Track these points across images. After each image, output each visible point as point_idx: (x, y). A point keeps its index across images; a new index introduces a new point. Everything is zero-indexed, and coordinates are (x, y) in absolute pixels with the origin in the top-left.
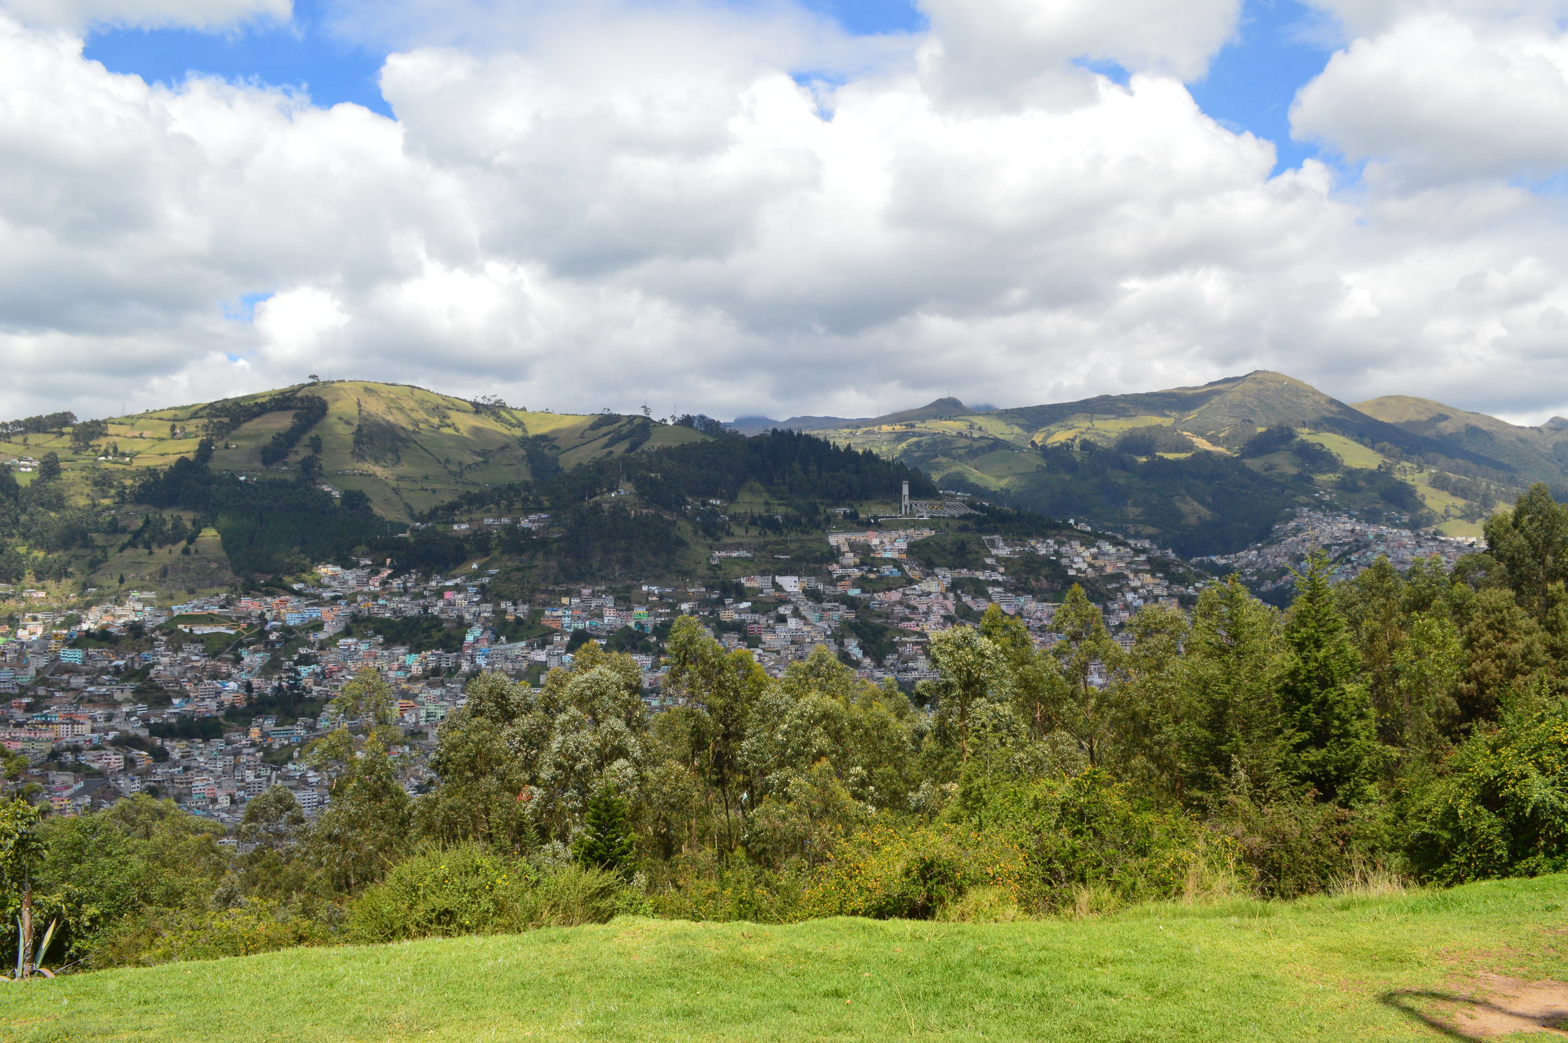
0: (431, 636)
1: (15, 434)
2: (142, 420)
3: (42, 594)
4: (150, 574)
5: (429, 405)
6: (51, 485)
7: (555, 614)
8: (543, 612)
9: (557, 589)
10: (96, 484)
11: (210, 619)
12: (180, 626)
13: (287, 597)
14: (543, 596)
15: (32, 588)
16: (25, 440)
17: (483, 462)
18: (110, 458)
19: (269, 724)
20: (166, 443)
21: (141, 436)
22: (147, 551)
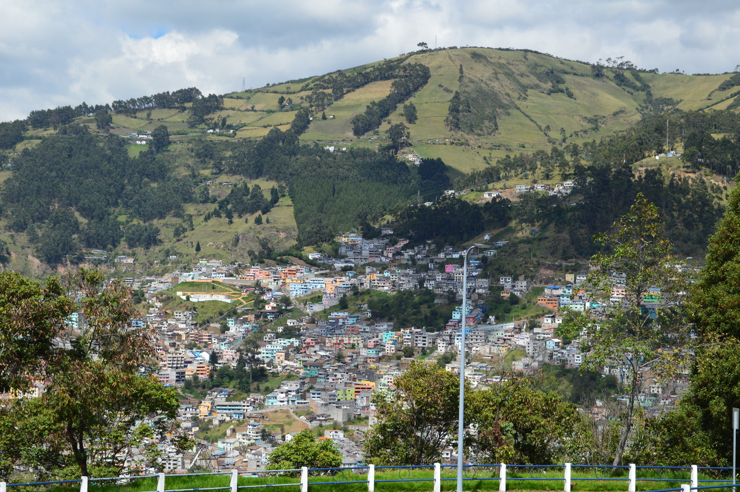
0: (419, 312)
1: (141, 110)
2: (259, 94)
3: (130, 261)
4: (224, 243)
5: (543, 69)
6: (159, 156)
7: (555, 292)
8: (542, 290)
9: (564, 263)
10: (198, 155)
11: (213, 287)
12: (179, 293)
13: (298, 267)
14: (548, 272)
15: (124, 254)
16: (149, 115)
17: (594, 129)
18: (218, 130)
19: (221, 399)
20: (274, 115)
21: (253, 109)
22: (227, 220)
